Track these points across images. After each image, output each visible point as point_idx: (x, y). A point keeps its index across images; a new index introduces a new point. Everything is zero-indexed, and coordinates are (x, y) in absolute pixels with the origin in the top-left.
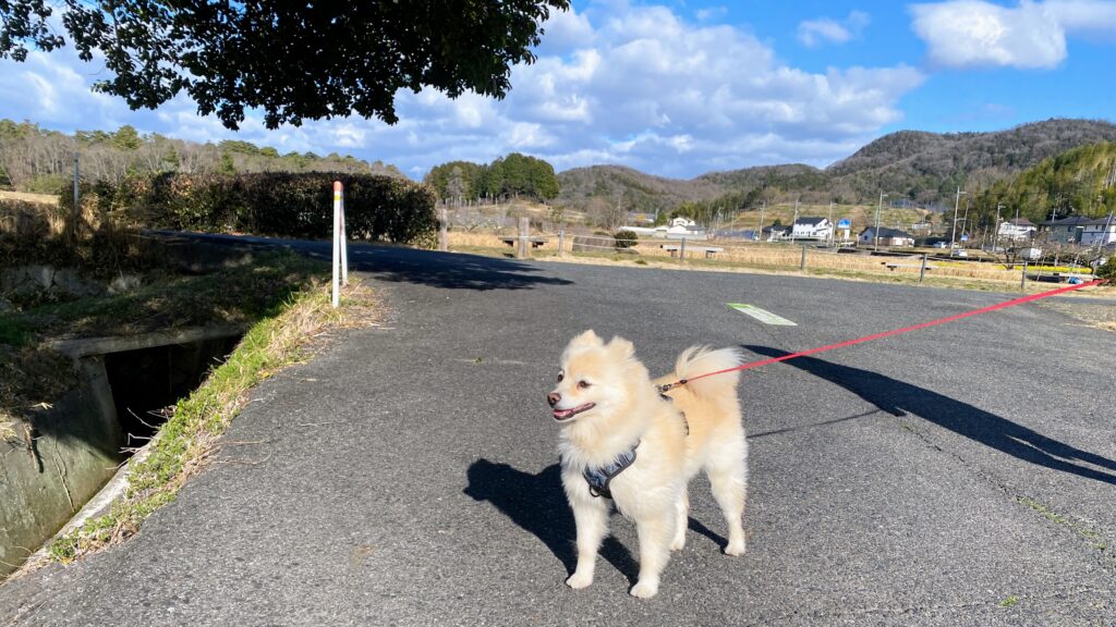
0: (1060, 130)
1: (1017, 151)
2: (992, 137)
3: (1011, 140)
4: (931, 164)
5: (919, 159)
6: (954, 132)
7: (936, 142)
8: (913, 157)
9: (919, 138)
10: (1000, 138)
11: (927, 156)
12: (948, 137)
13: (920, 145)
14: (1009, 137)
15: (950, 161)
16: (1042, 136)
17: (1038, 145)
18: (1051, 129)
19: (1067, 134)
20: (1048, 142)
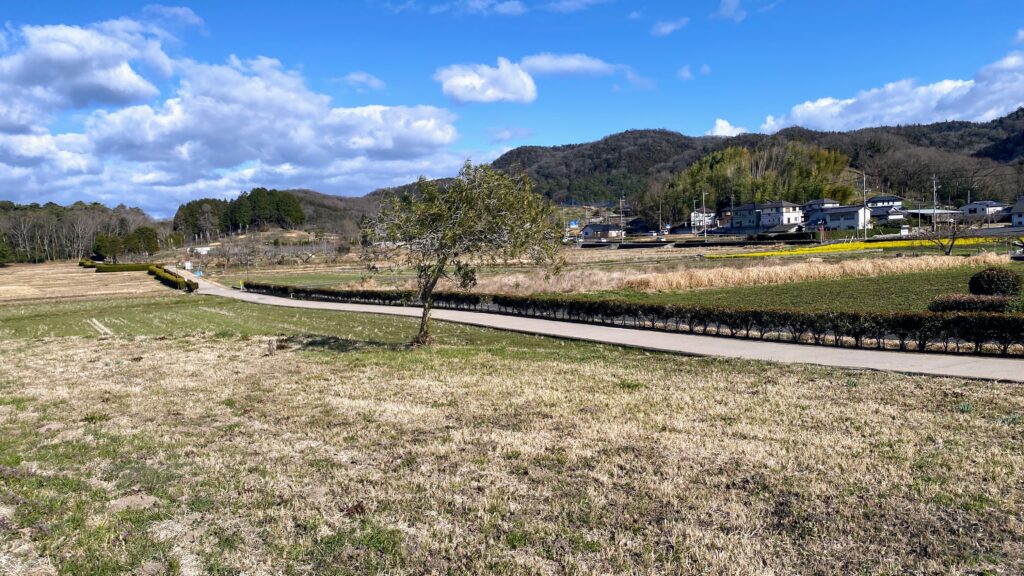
0: (636, 139)
1: (609, 156)
2: (589, 147)
3: (603, 148)
4: (550, 170)
5: (540, 167)
6: (559, 144)
7: (548, 154)
8: (535, 166)
9: (535, 152)
10: (594, 146)
11: (546, 165)
12: (555, 149)
13: (537, 156)
14: (601, 146)
15: (564, 167)
16: (624, 143)
17: (624, 151)
18: (629, 138)
19: (641, 141)
20: (630, 148)
